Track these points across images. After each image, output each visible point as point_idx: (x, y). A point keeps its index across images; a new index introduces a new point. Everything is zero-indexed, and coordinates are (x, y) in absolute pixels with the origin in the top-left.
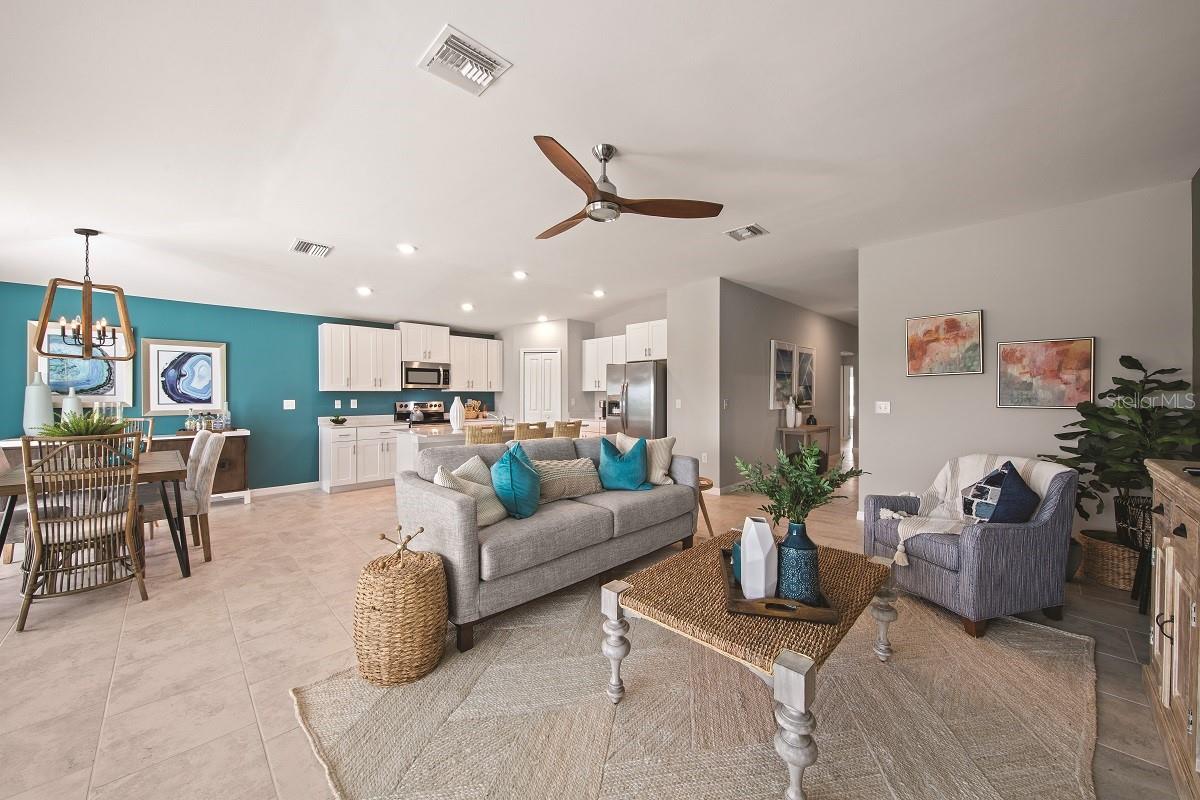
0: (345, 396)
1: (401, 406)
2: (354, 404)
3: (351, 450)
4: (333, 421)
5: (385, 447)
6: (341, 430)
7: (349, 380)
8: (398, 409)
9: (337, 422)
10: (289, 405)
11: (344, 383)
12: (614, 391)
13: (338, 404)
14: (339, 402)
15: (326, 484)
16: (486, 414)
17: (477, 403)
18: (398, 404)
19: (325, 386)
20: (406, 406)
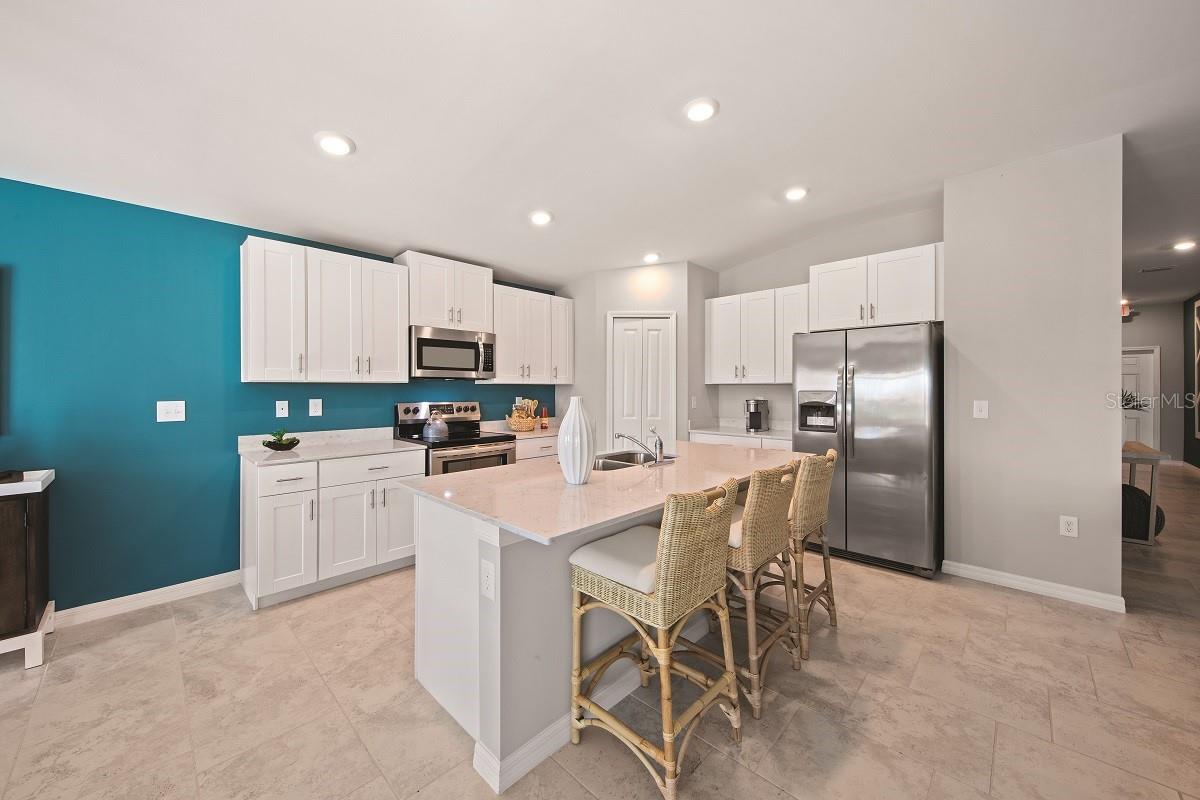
0: (299, 393)
1: (407, 411)
2: (315, 408)
3: (305, 509)
4: (269, 445)
5: (379, 498)
6: (285, 466)
7: (303, 359)
8: (402, 416)
9: (276, 446)
10: (170, 411)
11: (294, 365)
12: (820, 383)
13: (282, 409)
14: (285, 404)
15: (254, 577)
16: (545, 421)
17: (532, 404)
18: (401, 408)
19: (252, 372)
20: (416, 411)
